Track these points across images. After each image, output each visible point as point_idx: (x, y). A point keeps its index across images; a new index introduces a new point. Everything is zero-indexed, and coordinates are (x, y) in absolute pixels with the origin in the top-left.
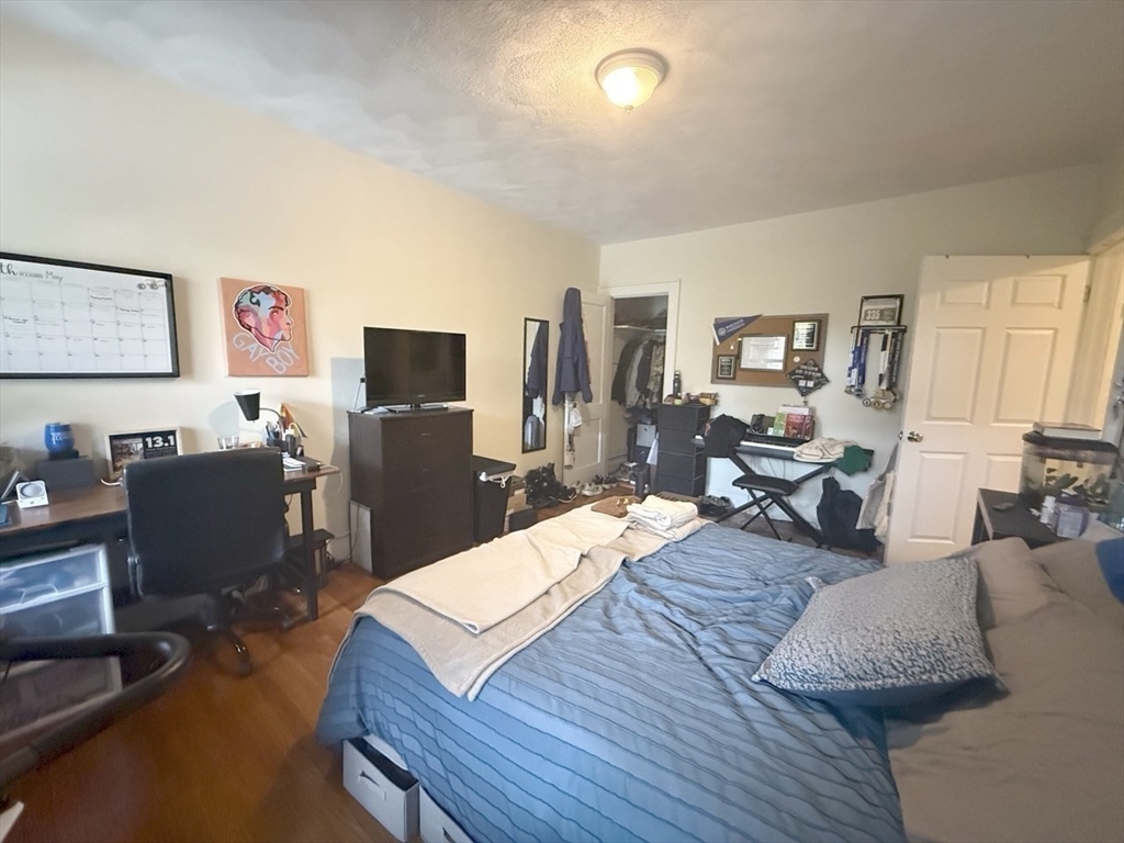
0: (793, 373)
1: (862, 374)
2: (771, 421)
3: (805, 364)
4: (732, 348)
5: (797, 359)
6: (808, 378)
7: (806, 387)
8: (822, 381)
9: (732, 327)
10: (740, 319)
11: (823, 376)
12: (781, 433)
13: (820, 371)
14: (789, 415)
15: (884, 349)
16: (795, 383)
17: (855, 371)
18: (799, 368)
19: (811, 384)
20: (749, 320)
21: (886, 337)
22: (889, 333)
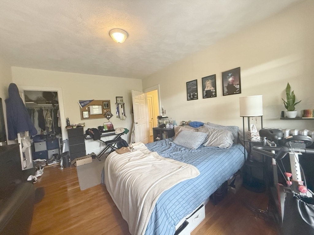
0: (105, 114)
1: (119, 113)
2: (103, 127)
3: (108, 112)
4: (87, 109)
5: (105, 111)
6: (109, 115)
7: (109, 117)
8: (112, 115)
9: (86, 103)
10: (88, 101)
11: (112, 114)
12: (107, 129)
13: (111, 113)
14: (107, 125)
15: (122, 108)
16: (106, 117)
17: (118, 112)
18: (106, 113)
19: (110, 117)
20: (90, 101)
21: (122, 105)
22: (122, 104)
